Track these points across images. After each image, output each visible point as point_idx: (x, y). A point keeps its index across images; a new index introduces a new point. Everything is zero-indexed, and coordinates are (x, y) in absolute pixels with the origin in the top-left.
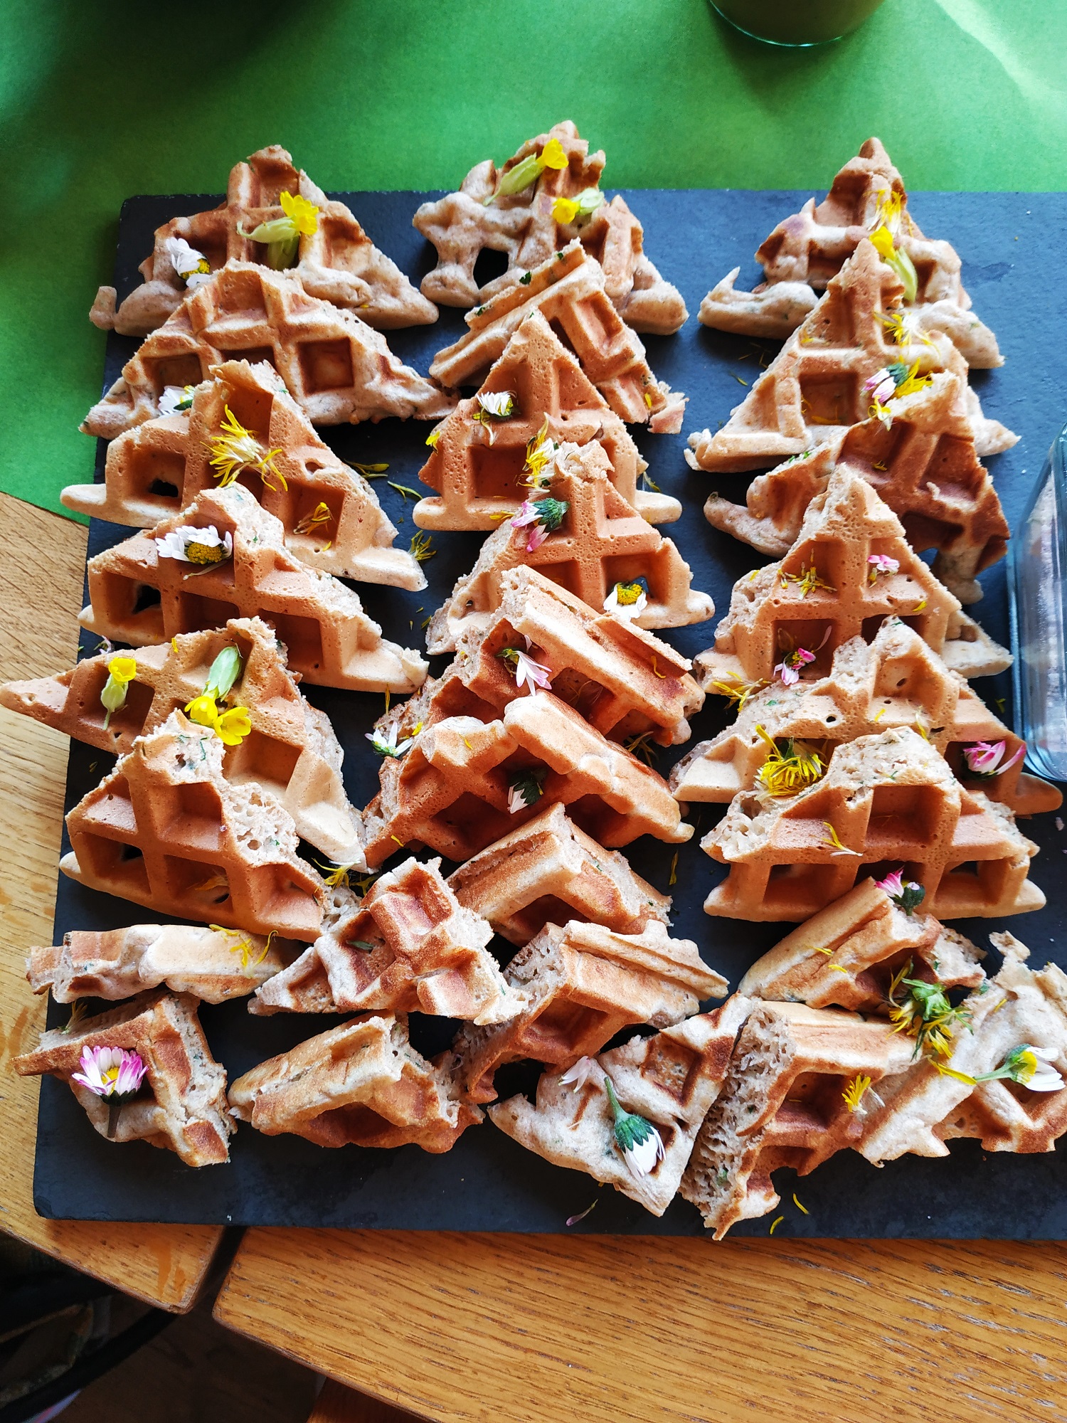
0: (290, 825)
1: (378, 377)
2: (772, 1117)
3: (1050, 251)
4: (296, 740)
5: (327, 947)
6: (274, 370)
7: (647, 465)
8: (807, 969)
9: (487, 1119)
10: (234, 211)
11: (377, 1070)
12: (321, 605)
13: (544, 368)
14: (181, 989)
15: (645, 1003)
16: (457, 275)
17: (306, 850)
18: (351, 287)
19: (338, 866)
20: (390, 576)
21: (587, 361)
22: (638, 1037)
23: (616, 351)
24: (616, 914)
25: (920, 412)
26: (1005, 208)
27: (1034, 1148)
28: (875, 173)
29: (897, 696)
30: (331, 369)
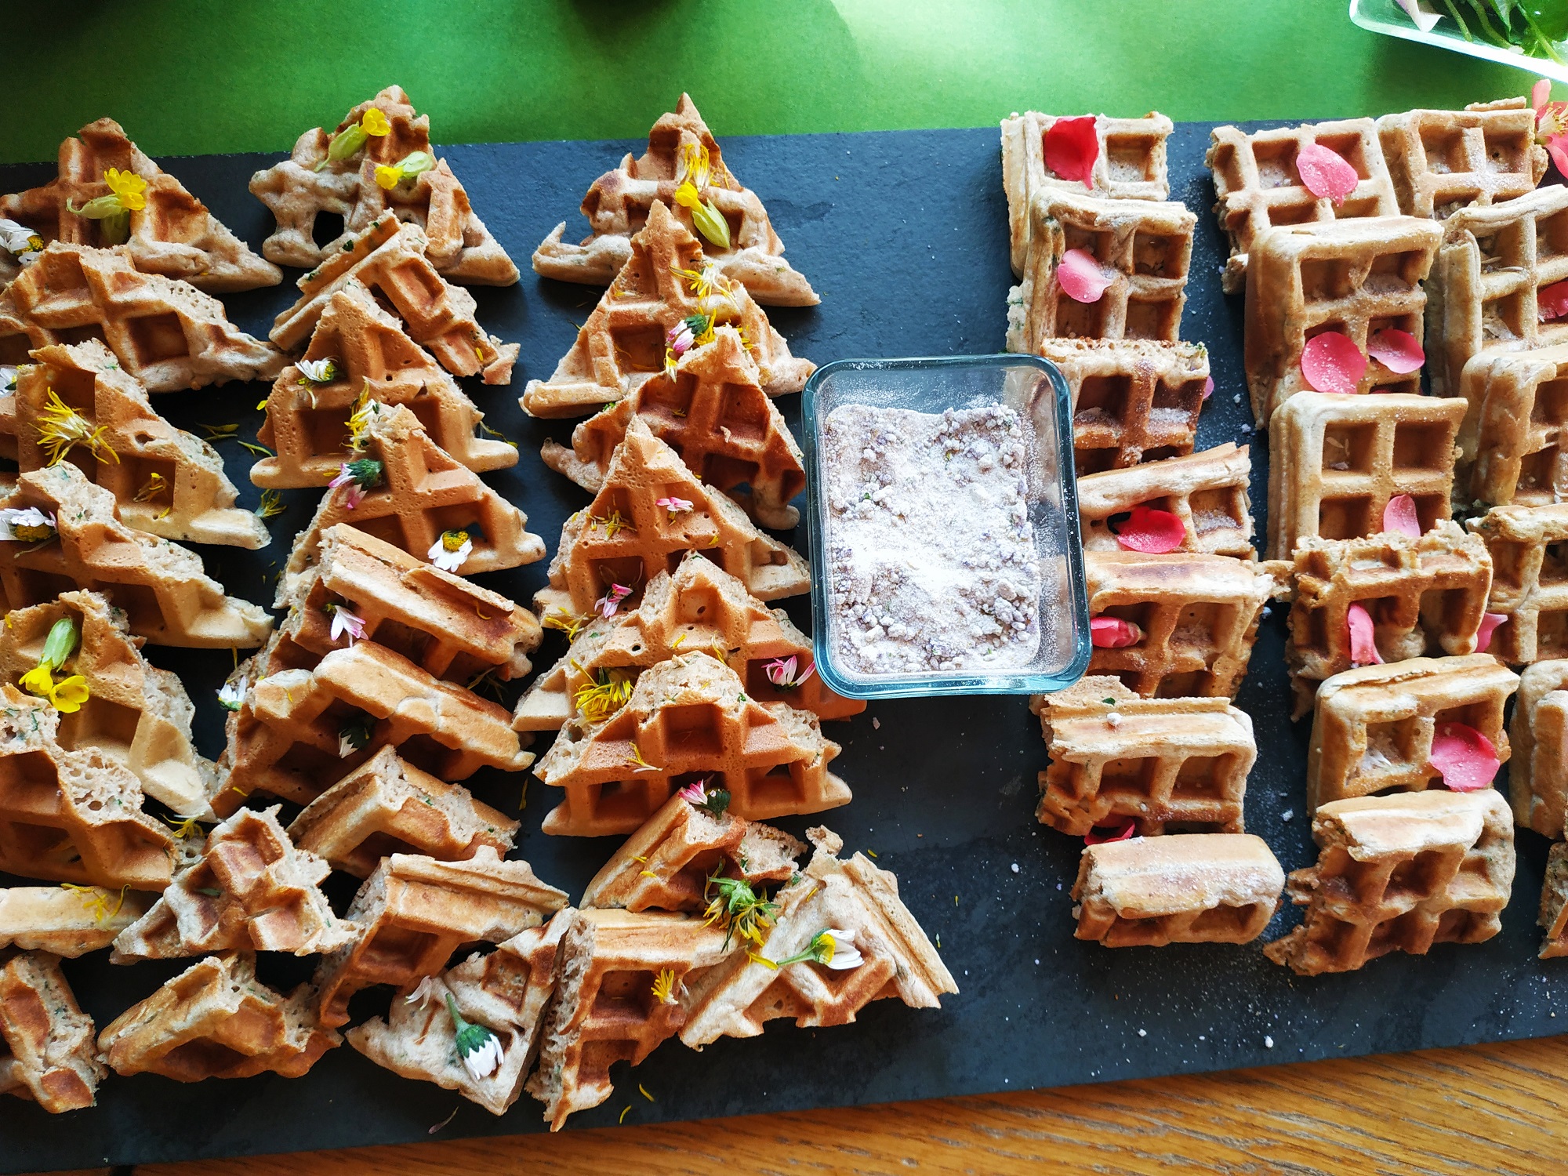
0: (135, 784)
1: (211, 346)
2: (586, 1014)
3: (868, 188)
4: (134, 702)
5: (174, 896)
6: (104, 347)
7: (483, 414)
8: (628, 878)
9: (346, 1042)
10: (65, 187)
11: (211, 1005)
12: (151, 572)
13: (357, 336)
14: (31, 947)
15: (477, 922)
16: (295, 239)
17: (153, 806)
18: (186, 257)
19: (184, 820)
20: (228, 537)
21: (411, 322)
22: (476, 955)
23: (437, 312)
24: (446, 843)
25: (699, 365)
26: (827, 148)
27: (835, 1021)
28: (685, 128)
29: (699, 622)
30: (167, 340)
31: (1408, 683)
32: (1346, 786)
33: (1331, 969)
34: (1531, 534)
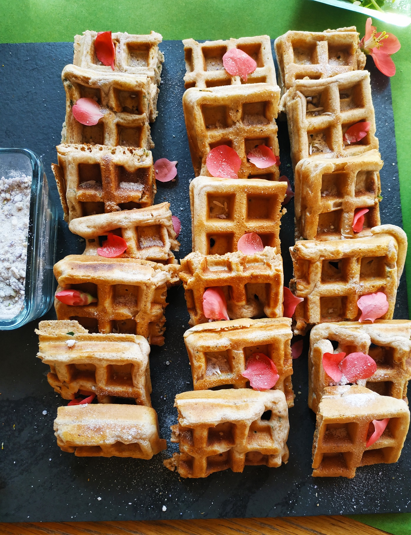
31: (232, 331)
32: (196, 383)
33: (190, 476)
34: (313, 256)
